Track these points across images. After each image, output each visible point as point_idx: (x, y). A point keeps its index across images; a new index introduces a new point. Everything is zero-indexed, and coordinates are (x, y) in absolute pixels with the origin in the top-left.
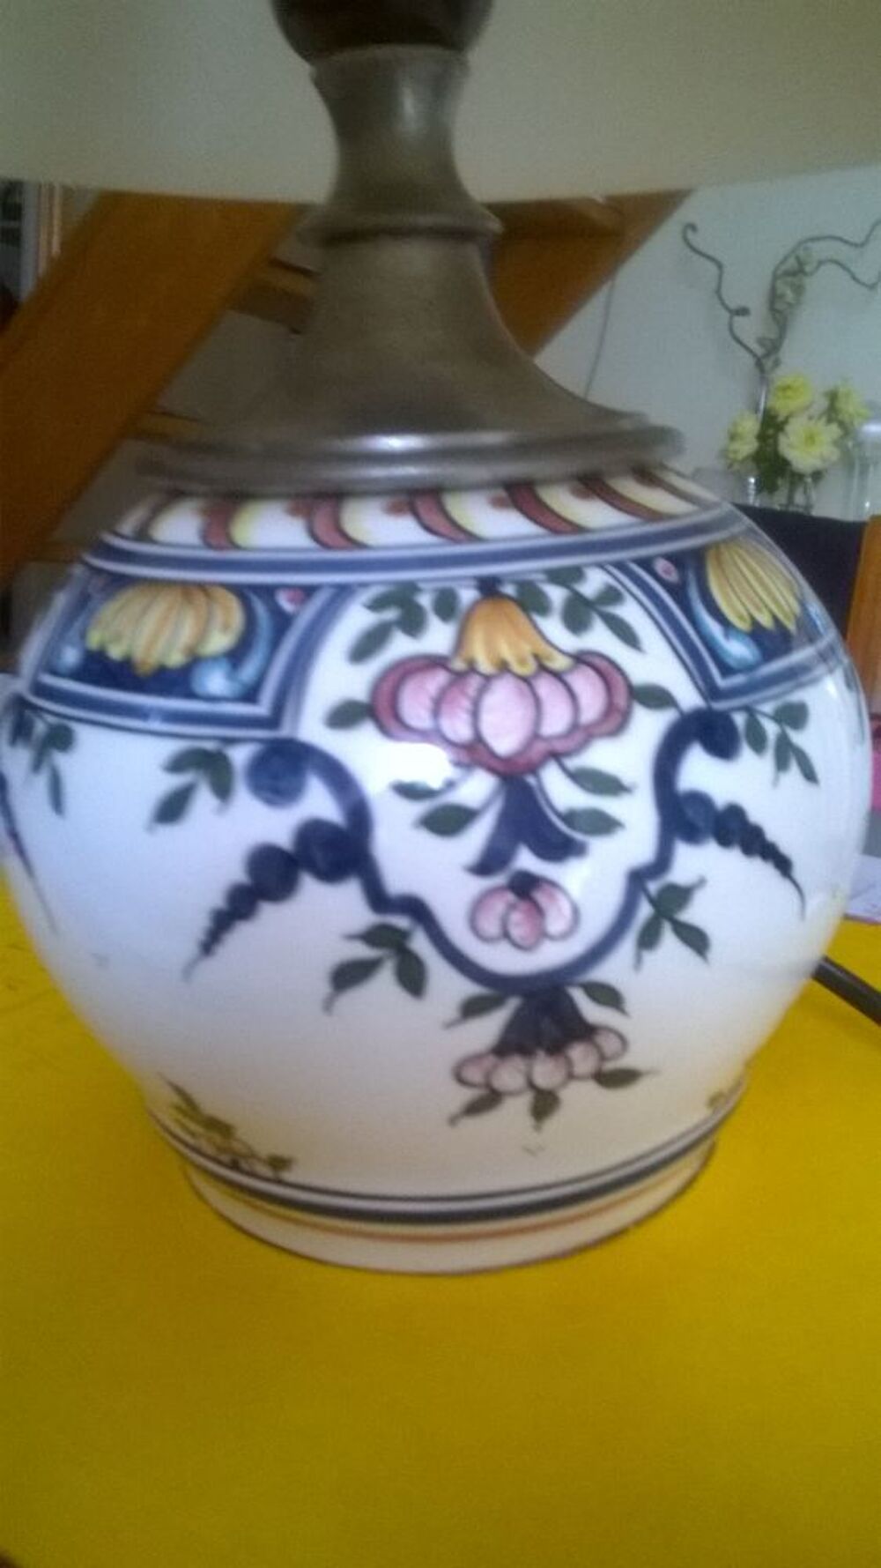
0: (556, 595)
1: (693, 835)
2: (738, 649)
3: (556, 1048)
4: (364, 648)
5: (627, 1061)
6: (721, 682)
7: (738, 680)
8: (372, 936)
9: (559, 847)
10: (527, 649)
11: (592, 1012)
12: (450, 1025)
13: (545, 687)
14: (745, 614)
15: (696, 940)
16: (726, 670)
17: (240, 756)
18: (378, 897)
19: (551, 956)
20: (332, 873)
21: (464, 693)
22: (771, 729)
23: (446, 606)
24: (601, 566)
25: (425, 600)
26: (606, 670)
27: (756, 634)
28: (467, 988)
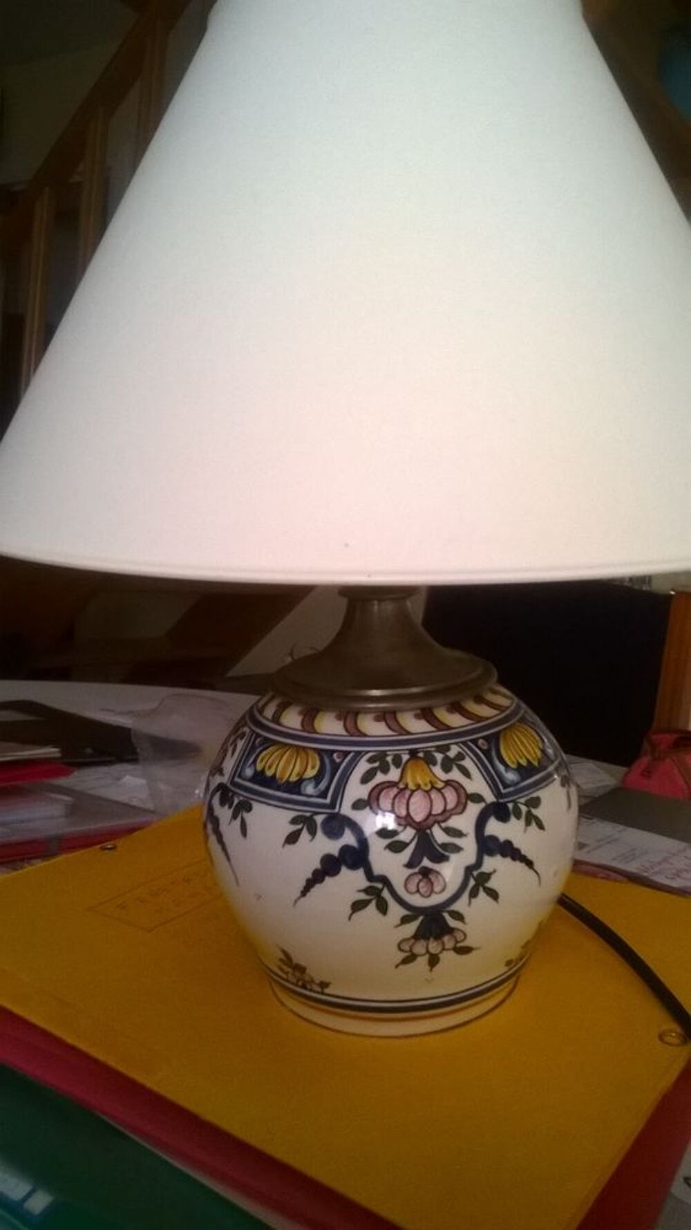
0: (439, 757)
1: (491, 853)
2: (511, 776)
3: (438, 937)
4: (366, 779)
5: (466, 943)
6: (503, 791)
7: (511, 789)
8: (366, 891)
9: (440, 858)
10: (428, 780)
11: (452, 923)
12: (397, 926)
13: (434, 795)
14: (515, 762)
15: (493, 894)
16: (506, 786)
17: (319, 819)
18: (370, 875)
19: (436, 900)
20: (353, 866)
21: (404, 798)
22: (524, 809)
23: (397, 761)
24: (456, 744)
25: (389, 759)
26: (457, 787)
27: (519, 768)
28: (404, 912)
